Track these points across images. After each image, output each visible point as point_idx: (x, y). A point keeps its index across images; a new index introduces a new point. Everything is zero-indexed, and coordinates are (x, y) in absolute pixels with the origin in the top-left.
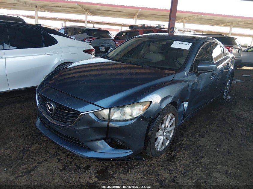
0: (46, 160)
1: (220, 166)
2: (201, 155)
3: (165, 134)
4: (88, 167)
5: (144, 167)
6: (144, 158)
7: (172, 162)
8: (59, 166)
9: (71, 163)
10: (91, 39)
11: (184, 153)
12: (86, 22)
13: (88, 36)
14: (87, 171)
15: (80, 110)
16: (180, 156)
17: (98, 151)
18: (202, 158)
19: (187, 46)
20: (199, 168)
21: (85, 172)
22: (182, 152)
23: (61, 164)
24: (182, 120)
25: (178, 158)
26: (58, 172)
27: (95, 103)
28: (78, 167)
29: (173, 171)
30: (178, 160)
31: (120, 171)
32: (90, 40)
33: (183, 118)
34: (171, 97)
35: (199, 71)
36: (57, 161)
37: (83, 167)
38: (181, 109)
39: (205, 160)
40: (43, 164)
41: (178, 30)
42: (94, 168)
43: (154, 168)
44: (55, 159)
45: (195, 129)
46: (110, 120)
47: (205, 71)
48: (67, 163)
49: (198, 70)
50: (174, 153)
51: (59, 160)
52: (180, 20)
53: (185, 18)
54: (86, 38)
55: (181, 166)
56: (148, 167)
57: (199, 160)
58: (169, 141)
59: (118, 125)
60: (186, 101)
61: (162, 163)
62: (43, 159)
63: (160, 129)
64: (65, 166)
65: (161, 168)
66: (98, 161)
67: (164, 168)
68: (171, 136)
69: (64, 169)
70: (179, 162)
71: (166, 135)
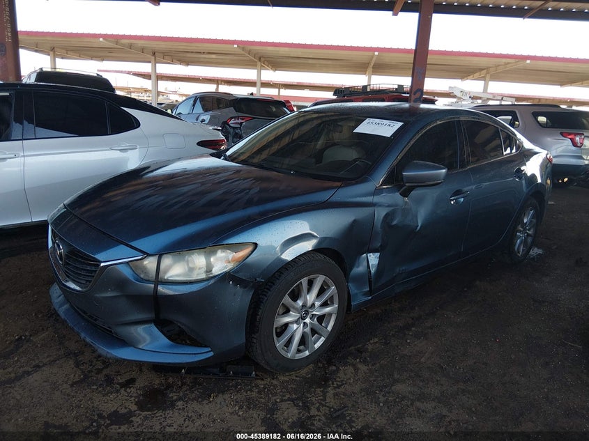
0: (51, 363)
1: (434, 404)
2: (396, 376)
3: (308, 320)
4: (129, 383)
5: (249, 392)
6: (254, 373)
7: (320, 386)
8: (72, 376)
9: (99, 371)
10: (243, 119)
11: (356, 370)
12: (259, 84)
13: (235, 114)
14: (122, 390)
15: (98, 257)
16: (345, 375)
17: (141, 347)
18: (397, 381)
19: (386, 129)
20: (377, 403)
21: (117, 391)
22: (354, 366)
23: (79, 372)
24: (366, 294)
25: (338, 379)
26: (65, 386)
27: (132, 244)
28: (109, 381)
29: (313, 404)
30: (335, 383)
31: (194, 395)
32: (240, 121)
33: (368, 289)
34: (314, 237)
35: (407, 185)
36: (73, 366)
37: (121, 381)
38: (359, 269)
39: (400, 388)
40: (44, 368)
41: (470, 97)
42: (142, 385)
43: (270, 396)
44: (71, 362)
45: (413, 319)
46: (158, 281)
47: (420, 184)
48: (89, 372)
49: (405, 181)
50: (334, 368)
51: (77, 365)
52: (477, 75)
53: (488, 68)
54: (232, 118)
55: (336, 395)
56: (259, 392)
57: (386, 387)
58: (322, 340)
59: (175, 290)
60: (374, 251)
61: (294, 386)
62: (48, 359)
63: (291, 309)
64: (85, 375)
65: (288, 396)
66: (156, 371)
67: (294, 396)
68: (329, 328)
69: (81, 381)
70: (335, 388)
71: (310, 323)
